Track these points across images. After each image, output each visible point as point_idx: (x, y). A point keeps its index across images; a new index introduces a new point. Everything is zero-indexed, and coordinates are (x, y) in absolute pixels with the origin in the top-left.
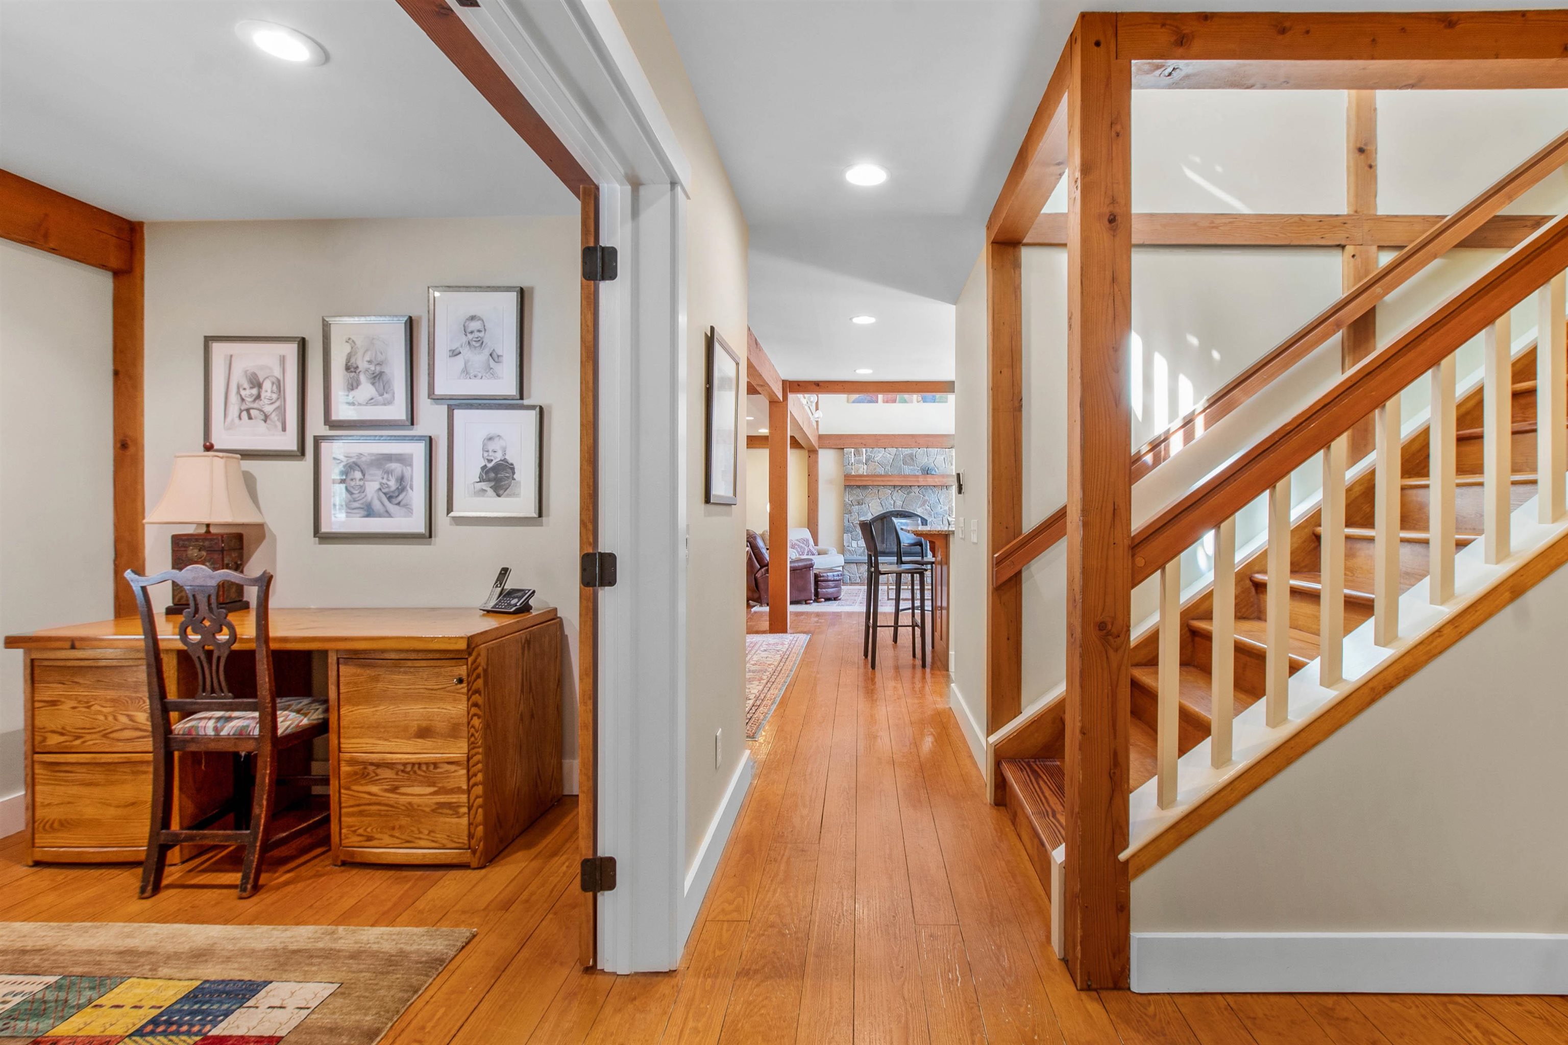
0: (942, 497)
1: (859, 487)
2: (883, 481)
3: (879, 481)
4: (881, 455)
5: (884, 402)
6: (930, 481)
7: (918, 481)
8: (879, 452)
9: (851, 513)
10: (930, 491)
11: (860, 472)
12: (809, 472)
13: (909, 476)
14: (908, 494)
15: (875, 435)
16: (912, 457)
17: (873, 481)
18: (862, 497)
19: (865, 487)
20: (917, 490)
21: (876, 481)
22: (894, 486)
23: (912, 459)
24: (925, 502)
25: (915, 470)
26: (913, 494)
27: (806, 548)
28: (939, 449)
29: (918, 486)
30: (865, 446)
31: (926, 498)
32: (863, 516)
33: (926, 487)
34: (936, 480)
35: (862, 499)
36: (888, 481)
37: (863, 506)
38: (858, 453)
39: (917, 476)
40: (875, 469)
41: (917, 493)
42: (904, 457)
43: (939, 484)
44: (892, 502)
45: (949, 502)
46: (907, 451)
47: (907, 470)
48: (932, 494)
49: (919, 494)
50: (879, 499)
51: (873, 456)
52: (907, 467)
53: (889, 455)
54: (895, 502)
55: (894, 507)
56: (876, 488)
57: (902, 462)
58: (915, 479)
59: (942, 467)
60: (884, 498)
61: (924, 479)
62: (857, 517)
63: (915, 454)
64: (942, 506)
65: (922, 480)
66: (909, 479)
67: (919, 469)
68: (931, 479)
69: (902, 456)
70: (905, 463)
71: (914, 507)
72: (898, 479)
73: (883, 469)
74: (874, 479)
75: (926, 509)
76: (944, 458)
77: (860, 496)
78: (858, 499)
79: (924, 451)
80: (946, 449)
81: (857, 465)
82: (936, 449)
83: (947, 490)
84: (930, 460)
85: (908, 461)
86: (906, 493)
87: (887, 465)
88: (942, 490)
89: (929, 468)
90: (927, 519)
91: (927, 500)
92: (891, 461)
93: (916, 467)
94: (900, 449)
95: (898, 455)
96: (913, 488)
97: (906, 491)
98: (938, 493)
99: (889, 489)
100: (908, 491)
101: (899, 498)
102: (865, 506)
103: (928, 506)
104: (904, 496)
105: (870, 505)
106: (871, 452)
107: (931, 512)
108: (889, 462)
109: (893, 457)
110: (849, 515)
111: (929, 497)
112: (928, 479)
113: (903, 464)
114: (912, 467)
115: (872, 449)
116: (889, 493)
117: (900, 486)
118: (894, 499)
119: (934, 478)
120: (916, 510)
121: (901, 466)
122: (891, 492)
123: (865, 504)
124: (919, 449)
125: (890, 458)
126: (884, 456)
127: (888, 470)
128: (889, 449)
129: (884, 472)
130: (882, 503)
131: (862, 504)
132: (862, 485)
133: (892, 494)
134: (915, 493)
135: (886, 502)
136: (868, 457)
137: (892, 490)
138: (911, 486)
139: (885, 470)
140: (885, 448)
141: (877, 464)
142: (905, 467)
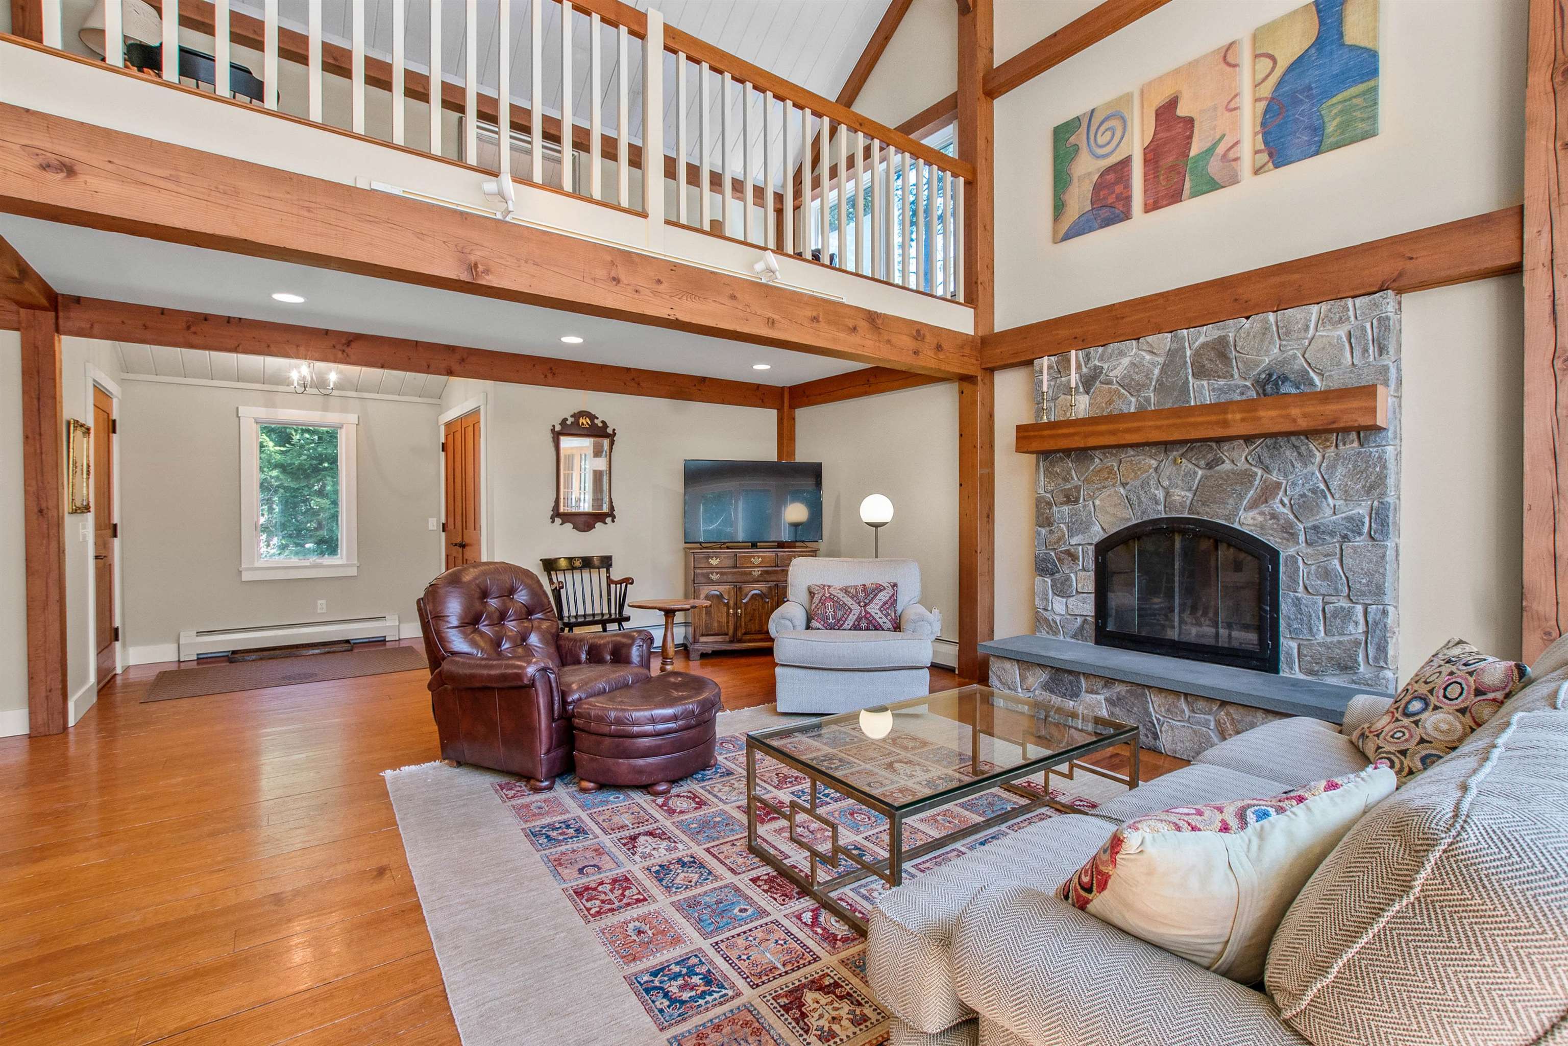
0: (1340, 470)
1: (1067, 452)
2: (1113, 433)
3: (1101, 434)
4: (1126, 361)
5: (1147, 208)
6: (1269, 417)
7: (1225, 424)
8: (1122, 354)
9: (1050, 524)
10: (1290, 454)
12: (961, 430)
14: (1209, 466)
15: (1111, 308)
16: (1220, 349)
17: (1087, 435)
18: (1075, 480)
19: (1082, 454)
20: (1240, 452)
21: (1093, 434)
22: (1165, 447)
23: (1226, 356)
24: (1268, 492)
25: (1231, 389)
26: (1227, 466)
28: (1325, 306)
29: (1246, 440)
30: (1084, 343)
31: (1274, 477)
32: (1079, 532)
33: (1276, 440)
34: (1295, 412)
35: (1078, 488)
36: (1128, 431)
37: (1081, 505)
38: (1064, 366)
39: (1222, 408)
40: (1110, 402)
41: (1242, 461)
42: (1197, 354)
43: (1303, 424)
44: (1160, 494)
45: (1371, 489)
46: (1207, 334)
47: (1205, 392)
48: (1298, 465)
49: (1248, 466)
50: (1124, 485)
51: (1105, 366)
52: (1205, 383)
53: (1148, 357)
54: (1167, 494)
55: (1165, 507)
56: (1112, 454)
57: (1190, 371)
58: (1213, 418)
59: (1339, 364)
60: (1137, 483)
61: (1244, 415)
62: (1064, 536)
63: (1231, 339)
64: (1338, 503)
65: (1238, 416)
66: (1192, 420)
67: (1248, 384)
68: (1273, 413)
69: (1188, 353)
70: (1200, 372)
71: (1230, 507)
72: (1159, 423)
73: (1133, 400)
74: (1090, 428)
75: (1274, 516)
76: (1350, 332)
77: (1072, 479)
78: (1068, 486)
79: (1266, 321)
80: (1358, 301)
81: (1063, 397)
82: (1315, 309)
83: (1361, 445)
84: (1293, 349)
85: (1208, 365)
86: (1202, 463)
87: (1143, 386)
88: (1341, 447)
89: (1270, 375)
90: (1276, 547)
91: (1278, 485)
92: (1157, 371)
93: (1237, 380)
94: (1185, 331)
95: (1177, 351)
96: (1226, 446)
97: (1204, 457)
98: (1324, 457)
99: (1151, 457)
100: (1210, 456)
101: (1180, 482)
102: (1085, 506)
103: (1282, 502)
104: (1195, 473)
105: (1097, 502)
106: (1101, 359)
107: (1291, 526)
108: (1147, 376)
109: (1161, 360)
110: (1048, 529)
111: (1286, 475)
112: (1262, 413)
113: (1193, 375)
114: (1222, 382)
115: (1100, 349)
116: (1150, 466)
117: (1185, 442)
118: (1166, 483)
119: (1287, 407)
120: (1227, 518)
121: (1187, 381)
122: (1154, 463)
123: (1084, 499)
124: (1247, 318)
125: (1153, 364)
126: (1138, 360)
127: (1149, 400)
128: (1153, 338)
129: (1136, 406)
130: (1131, 496)
131: (1078, 500)
132: (1072, 450)
133: (1159, 471)
134: (1233, 461)
135: (1142, 493)
136: (1091, 373)
137: (1160, 457)
138: (1218, 441)
139: (1137, 399)
140: (1138, 339)
141: (1116, 386)
142: (1198, 382)
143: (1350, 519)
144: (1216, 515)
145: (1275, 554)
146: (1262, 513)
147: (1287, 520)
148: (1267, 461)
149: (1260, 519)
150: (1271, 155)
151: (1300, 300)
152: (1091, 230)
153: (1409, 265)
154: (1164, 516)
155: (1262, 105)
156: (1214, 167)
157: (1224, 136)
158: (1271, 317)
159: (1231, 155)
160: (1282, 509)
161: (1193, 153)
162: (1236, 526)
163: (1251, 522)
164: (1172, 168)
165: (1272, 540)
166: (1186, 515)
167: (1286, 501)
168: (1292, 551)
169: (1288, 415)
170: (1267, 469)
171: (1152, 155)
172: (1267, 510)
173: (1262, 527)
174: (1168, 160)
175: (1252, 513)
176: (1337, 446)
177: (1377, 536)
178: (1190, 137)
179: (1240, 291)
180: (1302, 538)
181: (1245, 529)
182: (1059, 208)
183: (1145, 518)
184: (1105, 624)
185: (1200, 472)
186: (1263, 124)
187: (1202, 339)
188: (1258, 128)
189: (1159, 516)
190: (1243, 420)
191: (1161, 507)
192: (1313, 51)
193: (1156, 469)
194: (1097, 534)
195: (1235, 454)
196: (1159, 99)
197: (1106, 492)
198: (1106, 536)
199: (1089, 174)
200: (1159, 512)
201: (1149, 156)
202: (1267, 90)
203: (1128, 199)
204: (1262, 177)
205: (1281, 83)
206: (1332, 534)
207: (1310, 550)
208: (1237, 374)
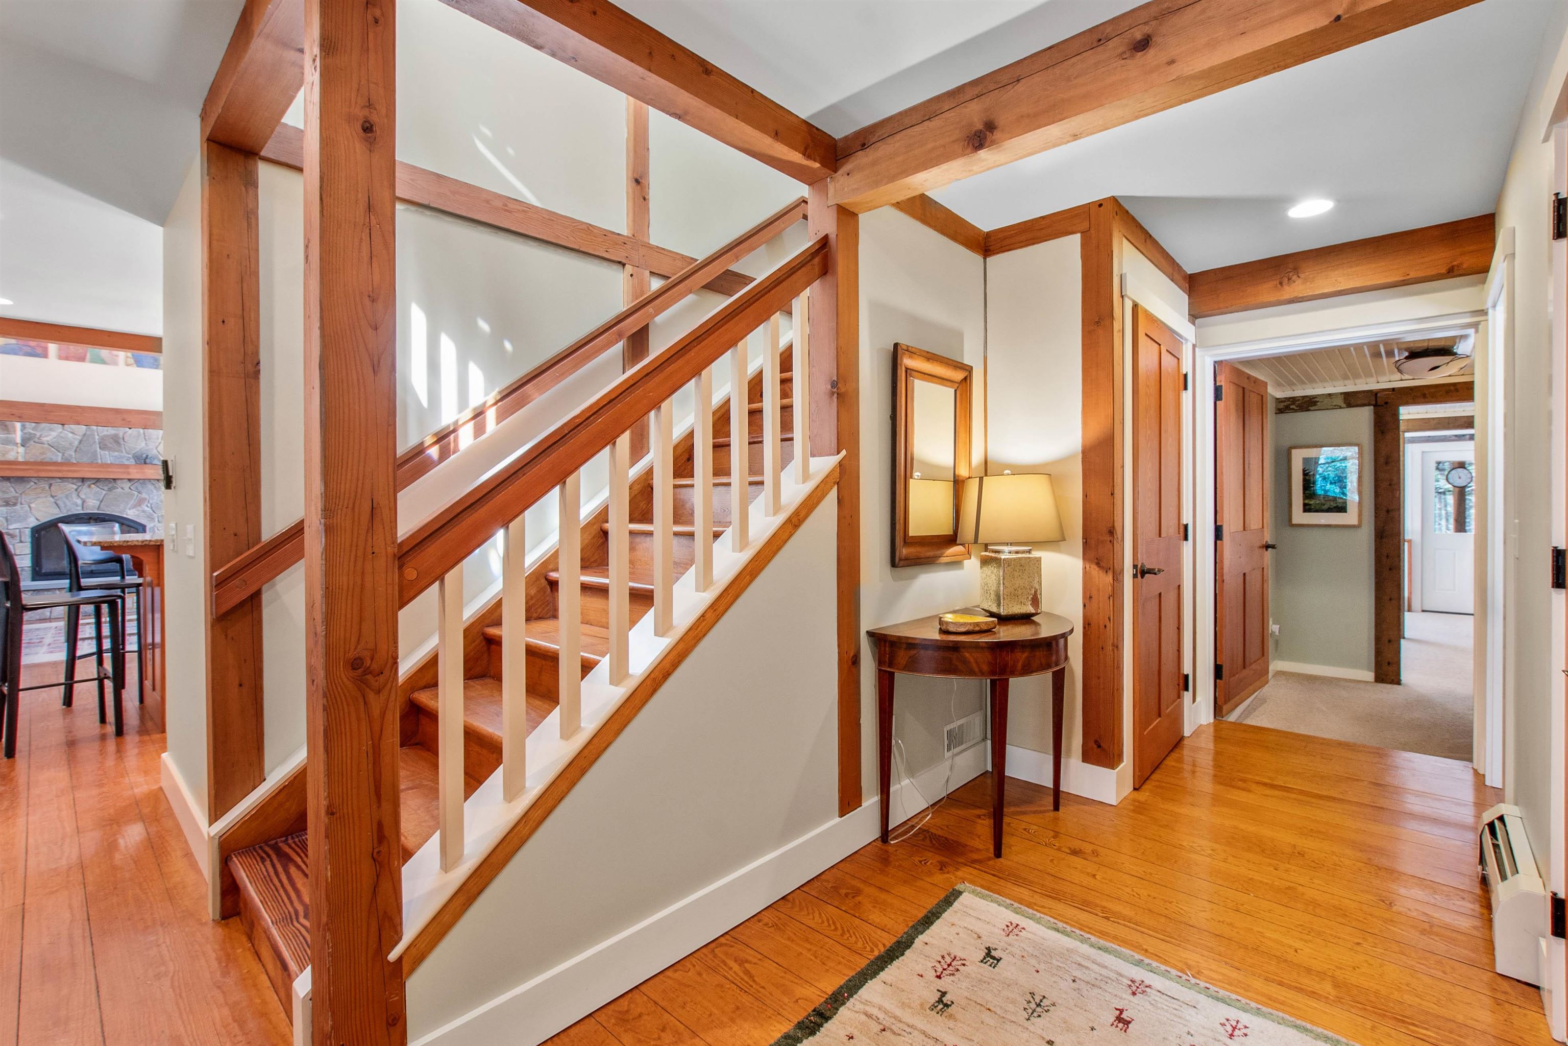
1: (7, 479)
2: (59, 471)
3: (51, 471)
4: (54, 434)
5: (61, 358)
7: (128, 473)
8: (51, 430)
13: (111, 465)
14: (110, 490)
15: (42, 405)
16: (116, 439)
18: (14, 494)
19: (21, 479)
20: (127, 485)
22: (83, 480)
23: (117, 443)
24: (140, 502)
25: (122, 457)
26: (119, 490)
29: (130, 480)
30: (20, 418)
31: (144, 495)
32: (16, 522)
33: (144, 481)
35: (16, 498)
36: (69, 471)
37: (18, 507)
39: (127, 466)
40: (42, 453)
41: (127, 489)
42: (101, 439)
44: (79, 502)
46: (107, 431)
47: (107, 457)
48: (155, 491)
49: (130, 491)
50: (53, 497)
51: (38, 434)
52: (107, 452)
53: (71, 435)
54: (84, 502)
55: (83, 508)
56: (46, 481)
57: (98, 446)
58: (123, 470)
60: (63, 496)
61: (139, 470)
63: (121, 436)
65: (135, 471)
66: (110, 470)
67: (130, 456)
69: (97, 437)
70: (103, 448)
73: (60, 454)
74: (41, 468)
75: (144, 511)
77: (11, 492)
78: (6, 496)
79: (139, 432)
84: (152, 446)
85: (109, 445)
86: (106, 489)
87: (68, 449)
89: (147, 456)
90: (145, 524)
91: (145, 499)
92: (76, 443)
93: (124, 454)
94: (95, 428)
95: (90, 435)
96: (119, 482)
97: (106, 486)
99: (73, 483)
100: (110, 485)
101: (92, 496)
102: (22, 508)
103: (147, 506)
104: (102, 493)
105: (33, 505)
106: (34, 429)
107: (152, 515)
108: (71, 444)
109: (79, 438)
111: (149, 495)
112: (146, 471)
113: (100, 448)
114: (116, 454)
115: (34, 424)
116: (72, 488)
117: (93, 479)
118: (83, 497)
120: (120, 512)
121: (96, 451)
122: (75, 487)
123: (21, 504)
124: (130, 429)
125: (74, 438)
126: (62, 435)
127: (71, 456)
128: (72, 426)
129: (62, 459)
130: (58, 502)
131: (15, 504)
132: (13, 477)
133: (79, 490)
134: (122, 488)
135: (67, 501)
136: (27, 436)
137: (80, 484)
138: (114, 479)
139: (63, 455)
140: (63, 425)
141: (46, 446)
142: (102, 452)
144: (114, 511)
145: (144, 527)
146: (138, 510)
147: (150, 513)
148: (140, 489)
149: (137, 513)
152: (15, 354)
156: (103, 354)
158: (142, 431)
159: (113, 352)
160: (147, 509)
162: (125, 516)
163: (132, 514)
165: (143, 522)
167: (149, 505)
168: (152, 525)
170: (139, 493)
172: (140, 510)
173: (138, 516)
175: (134, 510)
179: (125, 416)
180: (156, 520)
183: (70, 513)
184: (41, 569)
185: (104, 492)
187: (105, 433)
191: (80, 508)
193: (76, 490)
194: (33, 522)
195: (123, 485)
197: (40, 500)
198: (39, 523)
200: (78, 510)
203: (45, 347)
204: (129, 368)
207: (160, 525)
208: (124, 452)
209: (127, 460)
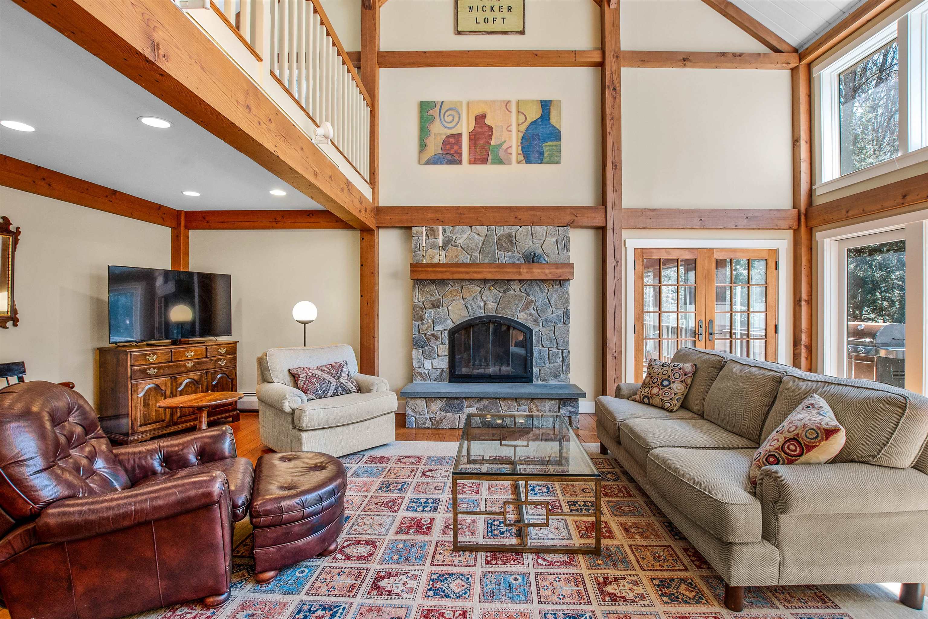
0: (554, 296)
1: (433, 281)
2: (467, 273)
4: (465, 236)
5: (471, 162)
6: (537, 272)
7: (520, 273)
8: (463, 232)
9: (422, 320)
10: (536, 289)
11: (435, 261)
12: (361, 261)
13: (505, 265)
14: (505, 292)
15: (458, 208)
16: (510, 239)
17: (453, 273)
18: (438, 297)
19: (442, 282)
20: (517, 287)
22: (485, 281)
23: (511, 242)
24: (528, 304)
25: (514, 257)
26: (512, 292)
27: (334, 382)
28: (549, 228)
29: (520, 281)
30: (443, 223)
31: (531, 298)
32: (440, 323)
33: (532, 282)
34: (547, 271)
35: (439, 300)
36: (476, 272)
37: (440, 309)
38: (431, 233)
39: (518, 266)
40: (457, 256)
41: (518, 291)
42: (499, 239)
43: (550, 277)
44: (482, 304)
45: (564, 304)
46: (503, 231)
47: (503, 257)
48: (540, 293)
49: (520, 292)
50: (463, 299)
51: (454, 237)
52: (503, 252)
53: (476, 236)
54: (485, 304)
55: (484, 310)
56: (459, 283)
57: (496, 246)
58: (515, 270)
59: (554, 253)
60: (471, 298)
61: (528, 270)
62: (431, 326)
63: (514, 235)
64: (554, 309)
65: (525, 270)
66: (506, 270)
67: (521, 256)
68: (539, 271)
69: (495, 237)
70: (500, 247)
71: (513, 310)
72: (490, 270)
74: (455, 269)
75: (531, 315)
76: (557, 241)
77: (436, 295)
78: (433, 299)
79: (528, 230)
80: (559, 228)
81: (430, 250)
82: (545, 228)
83: (561, 286)
84: (538, 244)
85: (504, 245)
86: (502, 290)
87: (475, 250)
88: (555, 286)
89: (535, 254)
90: (532, 328)
91: (532, 301)
92: (481, 244)
93: (516, 254)
94: (494, 228)
95: (491, 235)
96: (512, 283)
97: (502, 287)
98: (548, 290)
99: (478, 285)
100: (505, 287)
101: (491, 299)
102: (443, 310)
103: (533, 309)
104: (499, 294)
105: (450, 308)
106: (451, 232)
107: (537, 319)
108: (476, 246)
109: (483, 239)
110: (420, 322)
111: (535, 297)
112: (534, 270)
113: (498, 248)
114: (510, 254)
115: (451, 228)
116: (477, 290)
117: (494, 280)
118: (485, 299)
119: (544, 269)
120: (513, 315)
121: (494, 252)
122: (479, 289)
123: (442, 306)
124: (521, 227)
125: (479, 240)
126: (471, 237)
127: (476, 257)
128: (478, 227)
129: (470, 261)
130: (468, 305)
131: (438, 307)
132: (438, 280)
133: (481, 293)
134: (514, 290)
135: (473, 304)
136: (447, 239)
137: (482, 286)
138: (509, 280)
139: (471, 257)
140: (471, 226)
141: (460, 248)
142: (499, 252)
143: (558, 316)
144: (507, 313)
145: (531, 331)
146: (526, 314)
147: (535, 317)
148: (528, 291)
149: (525, 316)
150: (524, 157)
151: (540, 224)
152: (441, 163)
153: (576, 219)
154: (484, 315)
155: (521, 135)
156: (501, 154)
157: (505, 141)
158: (530, 228)
159: (509, 151)
160: (533, 312)
161: (493, 143)
162: (516, 319)
163: (522, 317)
164: (483, 147)
165: (530, 325)
166: (494, 314)
167: (535, 308)
168: (537, 330)
169: (544, 272)
170: (528, 295)
171: (474, 137)
172: (528, 312)
173: (526, 320)
174: (481, 143)
175: (523, 313)
176: (553, 286)
177: (566, 323)
178: (491, 135)
179: (517, 214)
180: (541, 324)
181: (519, 321)
182: (422, 146)
183: (475, 316)
184: (454, 371)
185: (500, 294)
186: (522, 143)
188: (519, 144)
189: (482, 315)
190: (527, 272)
191: (482, 311)
192: (540, 120)
194: (450, 325)
195: (515, 287)
196: (478, 111)
197: (455, 303)
198: (455, 325)
199: (441, 134)
200: (481, 313)
201: (472, 137)
202: (523, 128)
203: (461, 155)
204: (519, 165)
205: (528, 128)
206: (551, 322)
207: (544, 329)
208: (516, 252)
209: (518, 260)
